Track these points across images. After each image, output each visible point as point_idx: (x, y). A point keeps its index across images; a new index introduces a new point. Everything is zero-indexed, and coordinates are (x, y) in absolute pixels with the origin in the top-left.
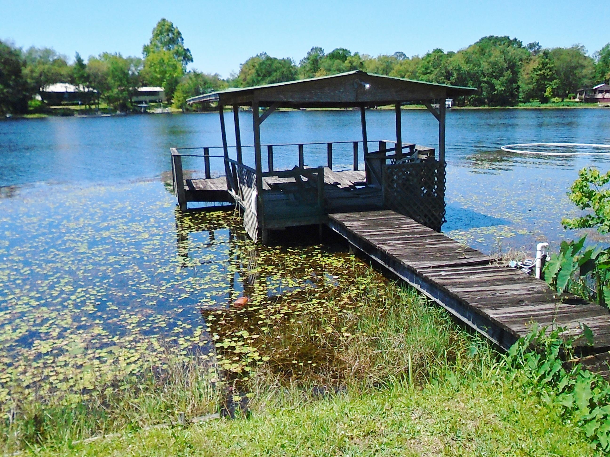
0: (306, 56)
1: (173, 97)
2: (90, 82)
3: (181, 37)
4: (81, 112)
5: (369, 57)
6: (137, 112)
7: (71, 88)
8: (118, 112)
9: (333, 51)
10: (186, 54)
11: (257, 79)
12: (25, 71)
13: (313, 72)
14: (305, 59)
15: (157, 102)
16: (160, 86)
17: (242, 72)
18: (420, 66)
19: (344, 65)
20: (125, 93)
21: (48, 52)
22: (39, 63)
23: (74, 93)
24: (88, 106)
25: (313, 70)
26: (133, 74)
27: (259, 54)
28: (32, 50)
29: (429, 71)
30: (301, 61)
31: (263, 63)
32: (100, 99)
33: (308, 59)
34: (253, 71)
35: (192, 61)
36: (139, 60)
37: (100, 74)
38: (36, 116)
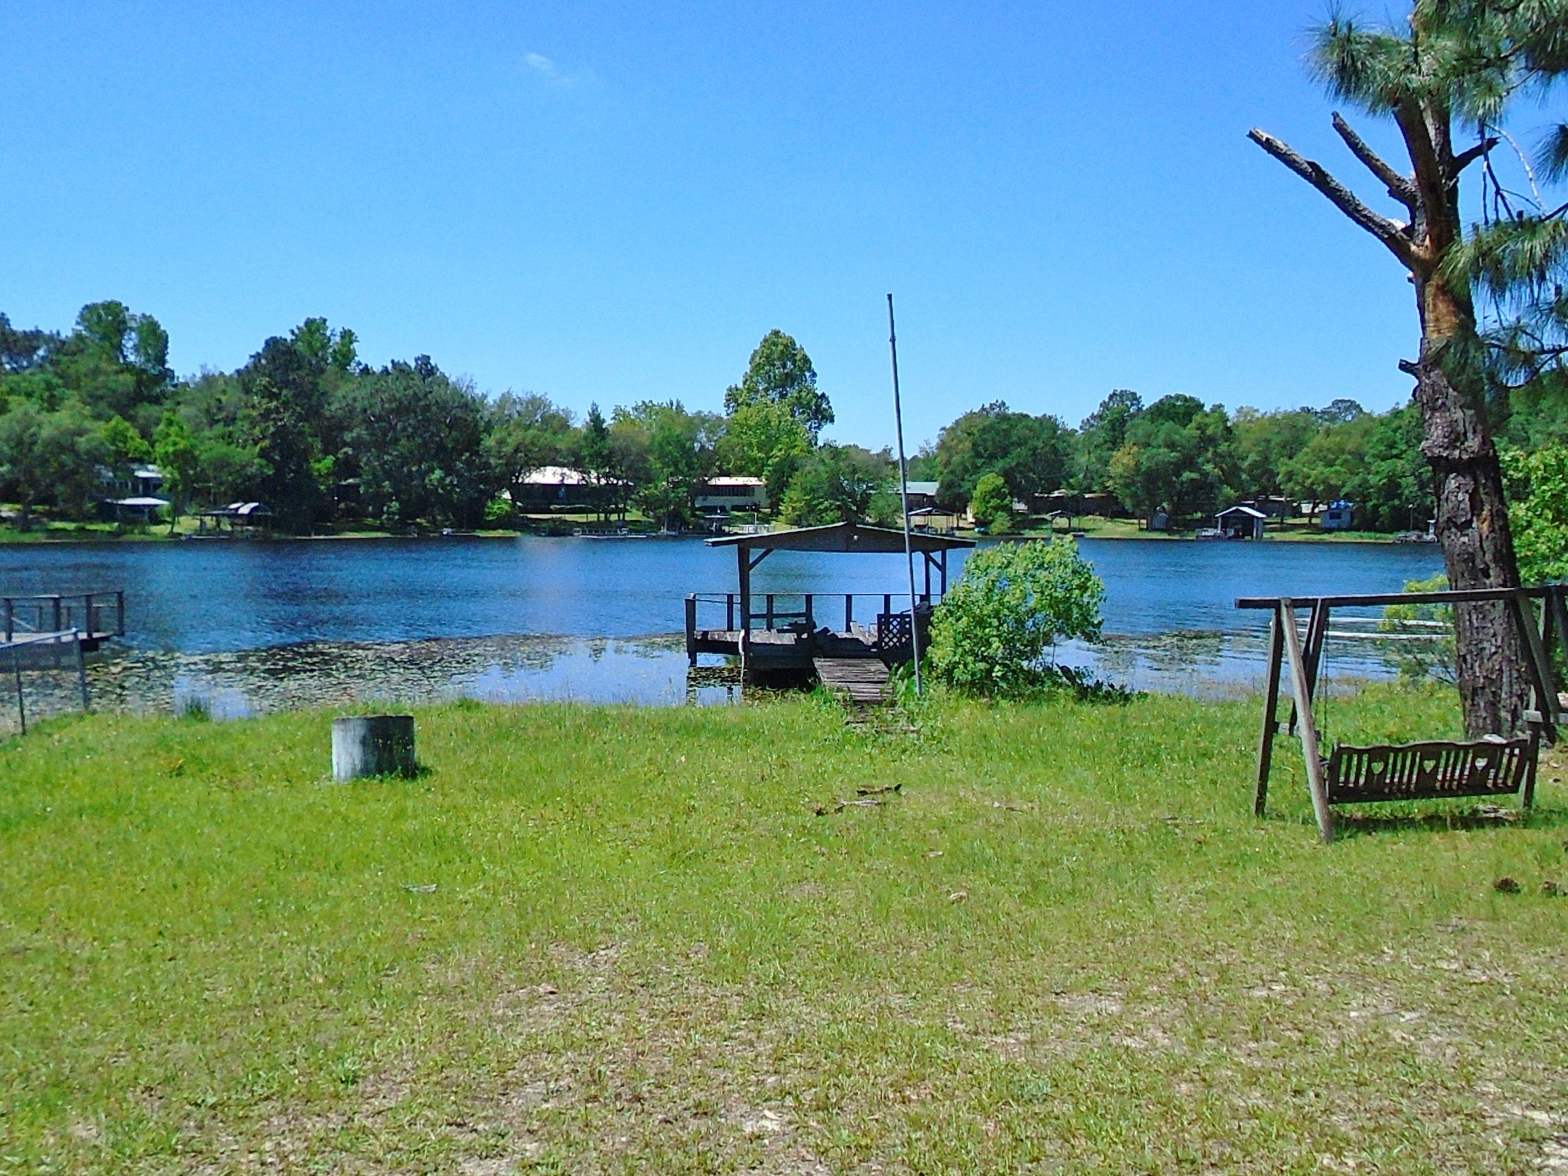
0: (1096, 410)
1: (782, 500)
2: (612, 467)
3: (810, 369)
4: (588, 528)
5: (1258, 415)
6: (703, 532)
7: (573, 478)
8: (664, 531)
9: (1161, 401)
10: (818, 406)
11: (974, 465)
12: (489, 442)
13: (1109, 449)
14: (1093, 417)
15: (747, 511)
16: (758, 476)
17: (943, 446)
18: (1375, 439)
19: (1185, 432)
20: (682, 491)
21: (536, 403)
22: (518, 425)
23: (578, 485)
24: (602, 516)
25: (1110, 445)
26: (702, 447)
27: (987, 406)
28: (505, 399)
29: (1395, 452)
30: (1086, 423)
31: (992, 427)
32: (629, 502)
33: (1100, 417)
34: (968, 444)
35: (832, 421)
36: (720, 418)
37: (633, 449)
38: (499, 533)
